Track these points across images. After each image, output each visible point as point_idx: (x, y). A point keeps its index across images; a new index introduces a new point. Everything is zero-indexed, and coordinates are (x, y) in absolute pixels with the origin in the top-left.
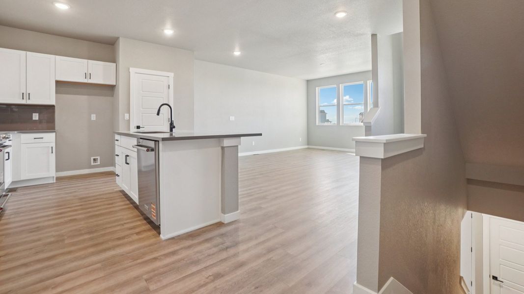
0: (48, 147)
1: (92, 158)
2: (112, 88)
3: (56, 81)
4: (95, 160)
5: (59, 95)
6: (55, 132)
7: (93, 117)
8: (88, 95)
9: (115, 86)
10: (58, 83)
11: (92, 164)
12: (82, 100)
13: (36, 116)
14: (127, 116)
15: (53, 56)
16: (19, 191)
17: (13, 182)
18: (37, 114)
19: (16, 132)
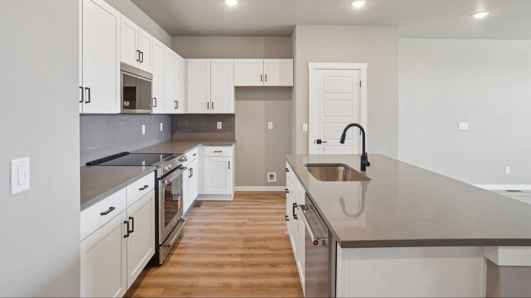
0: (226, 161)
1: (269, 174)
2: (289, 90)
3: (235, 87)
4: (271, 176)
5: (237, 101)
7: (270, 126)
8: (265, 100)
9: (293, 87)
10: (237, 89)
11: (269, 181)
12: (258, 106)
13: (219, 125)
14: (305, 126)
15: (232, 60)
16: (202, 207)
17: (198, 195)
18: (221, 123)
19: (201, 145)
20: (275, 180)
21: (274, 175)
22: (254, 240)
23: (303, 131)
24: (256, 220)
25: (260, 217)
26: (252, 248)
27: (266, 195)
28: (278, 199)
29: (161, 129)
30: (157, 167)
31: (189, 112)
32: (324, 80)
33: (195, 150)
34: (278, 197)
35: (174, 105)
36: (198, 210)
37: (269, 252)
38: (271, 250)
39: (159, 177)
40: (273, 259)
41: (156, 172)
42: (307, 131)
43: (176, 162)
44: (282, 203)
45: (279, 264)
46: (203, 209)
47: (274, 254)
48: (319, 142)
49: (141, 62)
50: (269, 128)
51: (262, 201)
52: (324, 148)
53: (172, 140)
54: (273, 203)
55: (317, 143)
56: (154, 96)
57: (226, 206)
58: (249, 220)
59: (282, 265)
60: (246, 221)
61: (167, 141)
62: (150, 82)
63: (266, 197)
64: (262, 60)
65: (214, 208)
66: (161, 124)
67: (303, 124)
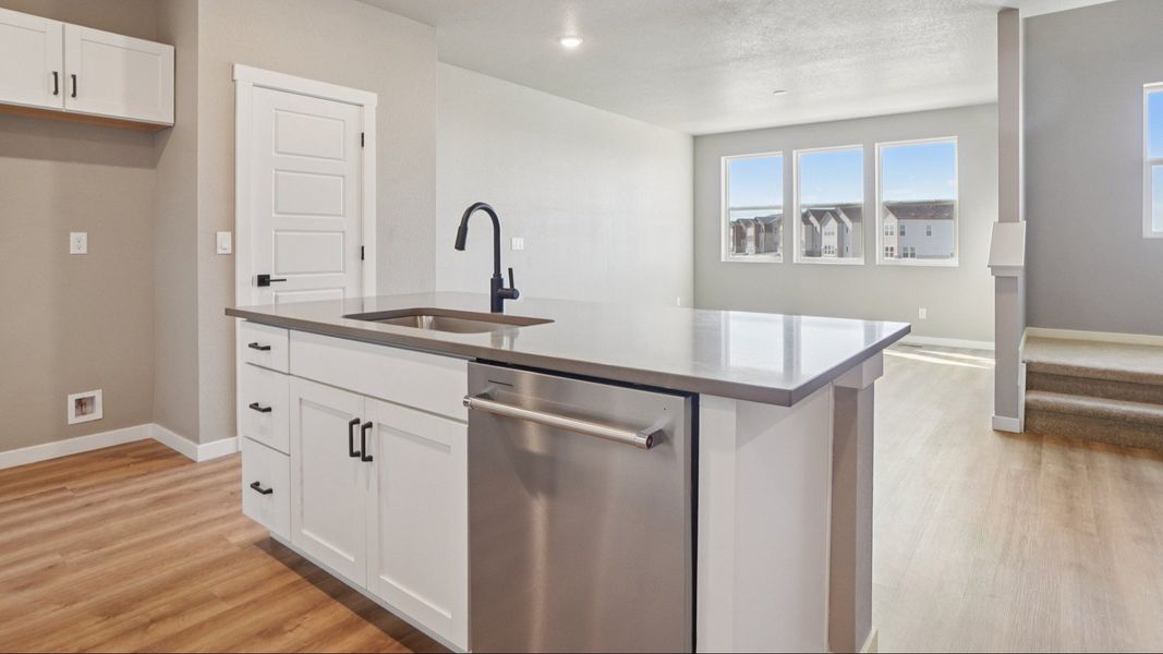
20: (97, 413)
21: (92, 399)
22: (140, 598)
23: (220, 251)
24: (96, 545)
25: (100, 530)
26: (153, 621)
27: (74, 465)
34: (125, 461)
37: (225, 607)
38: (226, 598)
40: (254, 618)
42: (230, 252)
44: (150, 472)
45: (286, 621)
47: (248, 604)
48: (264, 281)
50: (73, 250)
51: (69, 485)
52: (278, 300)
54: (121, 481)
55: (259, 285)
58: (65, 551)
59: (297, 621)
60: (57, 558)
64: (58, 24)
67: (219, 233)
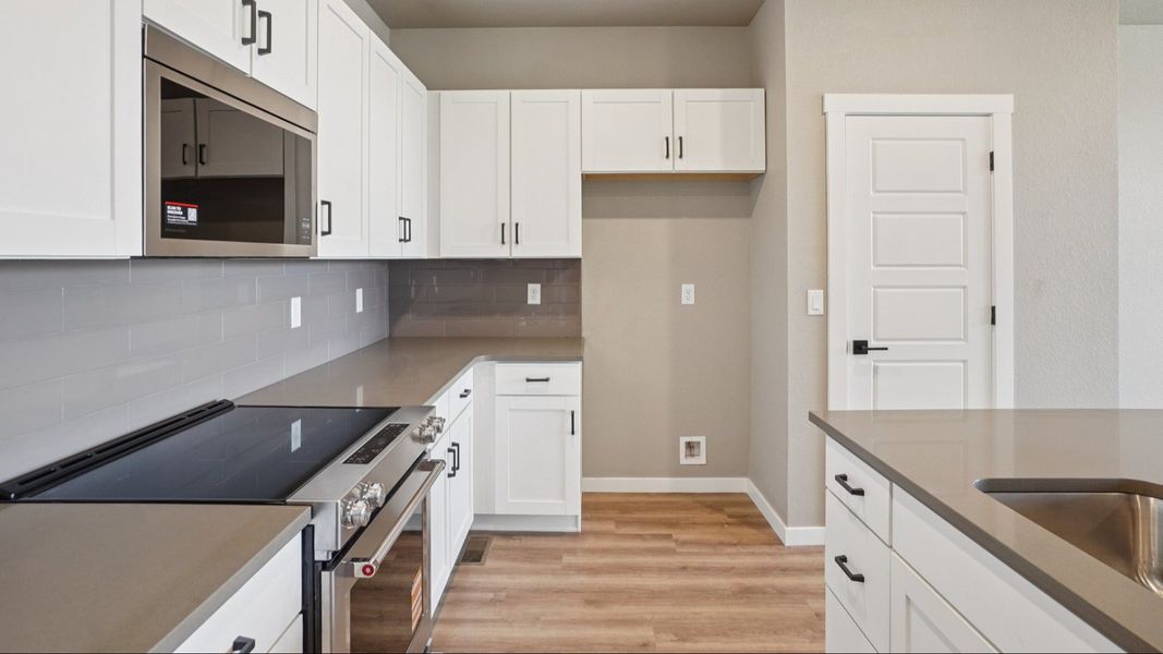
0: (564, 411)
1: (683, 440)
2: (748, 183)
3: (583, 176)
4: (690, 446)
5: (588, 221)
6: (580, 359)
7: (688, 294)
8: (672, 216)
9: (761, 175)
10: (588, 181)
11: (683, 461)
12: (652, 234)
13: (534, 294)
14: (816, 296)
15: (573, 94)
16: (489, 563)
17: (475, 515)
18: (538, 286)
19: (483, 357)
20: (701, 459)
21: (699, 443)
23: (811, 312)
28: (722, 524)
29: (360, 308)
30: (315, 510)
31: (445, 254)
32: (874, 146)
33: (467, 378)
34: (717, 517)
35: (397, 229)
36: (476, 577)
39: (320, 555)
41: (308, 534)
42: (822, 313)
43: (404, 450)
46: (498, 571)
48: (860, 348)
49: (261, 52)
50: (684, 301)
51: (675, 534)
52: (876, 370)
53: (393, 342)
55: (855, 352)
56: (321, 191)
57: (567, 559)
61: (377, 346)
62: (310, 142)
63: (682, 515)
64: (669, 91)
65: (528, 566)
66: (359, 292)
67: (809, 291)
